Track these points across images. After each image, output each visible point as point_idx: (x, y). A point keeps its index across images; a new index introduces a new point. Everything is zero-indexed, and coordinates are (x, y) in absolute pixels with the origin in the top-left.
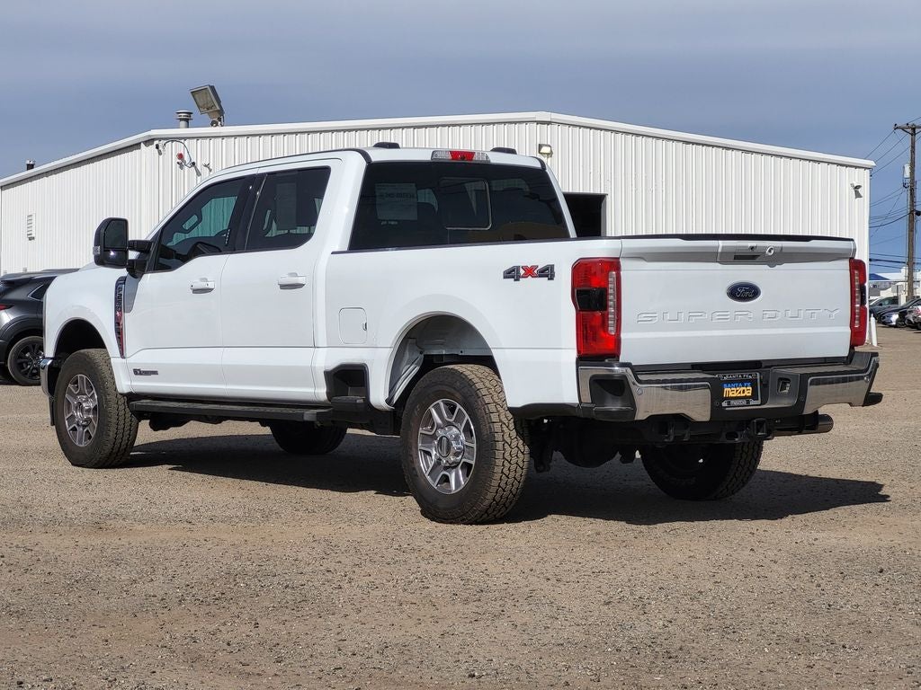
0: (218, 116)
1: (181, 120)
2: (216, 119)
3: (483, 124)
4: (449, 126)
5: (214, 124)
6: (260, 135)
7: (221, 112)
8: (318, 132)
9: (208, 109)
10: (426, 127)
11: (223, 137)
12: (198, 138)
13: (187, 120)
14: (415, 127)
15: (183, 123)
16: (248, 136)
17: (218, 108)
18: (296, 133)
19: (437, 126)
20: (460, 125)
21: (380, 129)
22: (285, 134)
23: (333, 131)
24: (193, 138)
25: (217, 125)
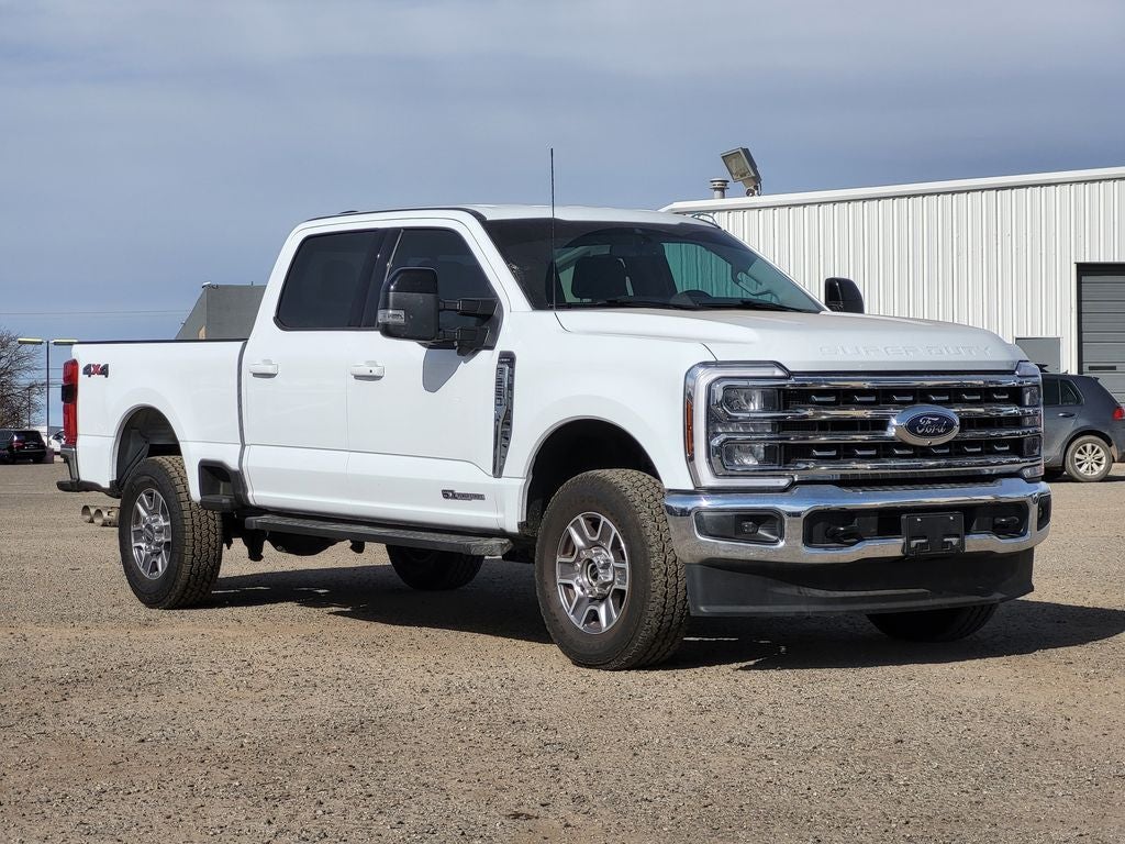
0: (754, 184)
1: (716, 189)
2: (752, 188)
3: (1086, 182)
4: (1042, 185)
5: (749, 193)
6: (804, 205)
7: (757, 179)
8: (874, 199)
9: (741, 176)
10: (1012, 188)
11: (760, 208)
12: (729, 210)
13: (722, 190)
14: (997, 189)
15: (718, 193)
16: (790, 206)
17: (753, 175)
18: (849, 201)
19: (1027, 186)
20: (1056, 184)
21: (953, 193)
22: (834, 202)
23: (894, 197)
24: (724, 210)
25: (753, 195)
